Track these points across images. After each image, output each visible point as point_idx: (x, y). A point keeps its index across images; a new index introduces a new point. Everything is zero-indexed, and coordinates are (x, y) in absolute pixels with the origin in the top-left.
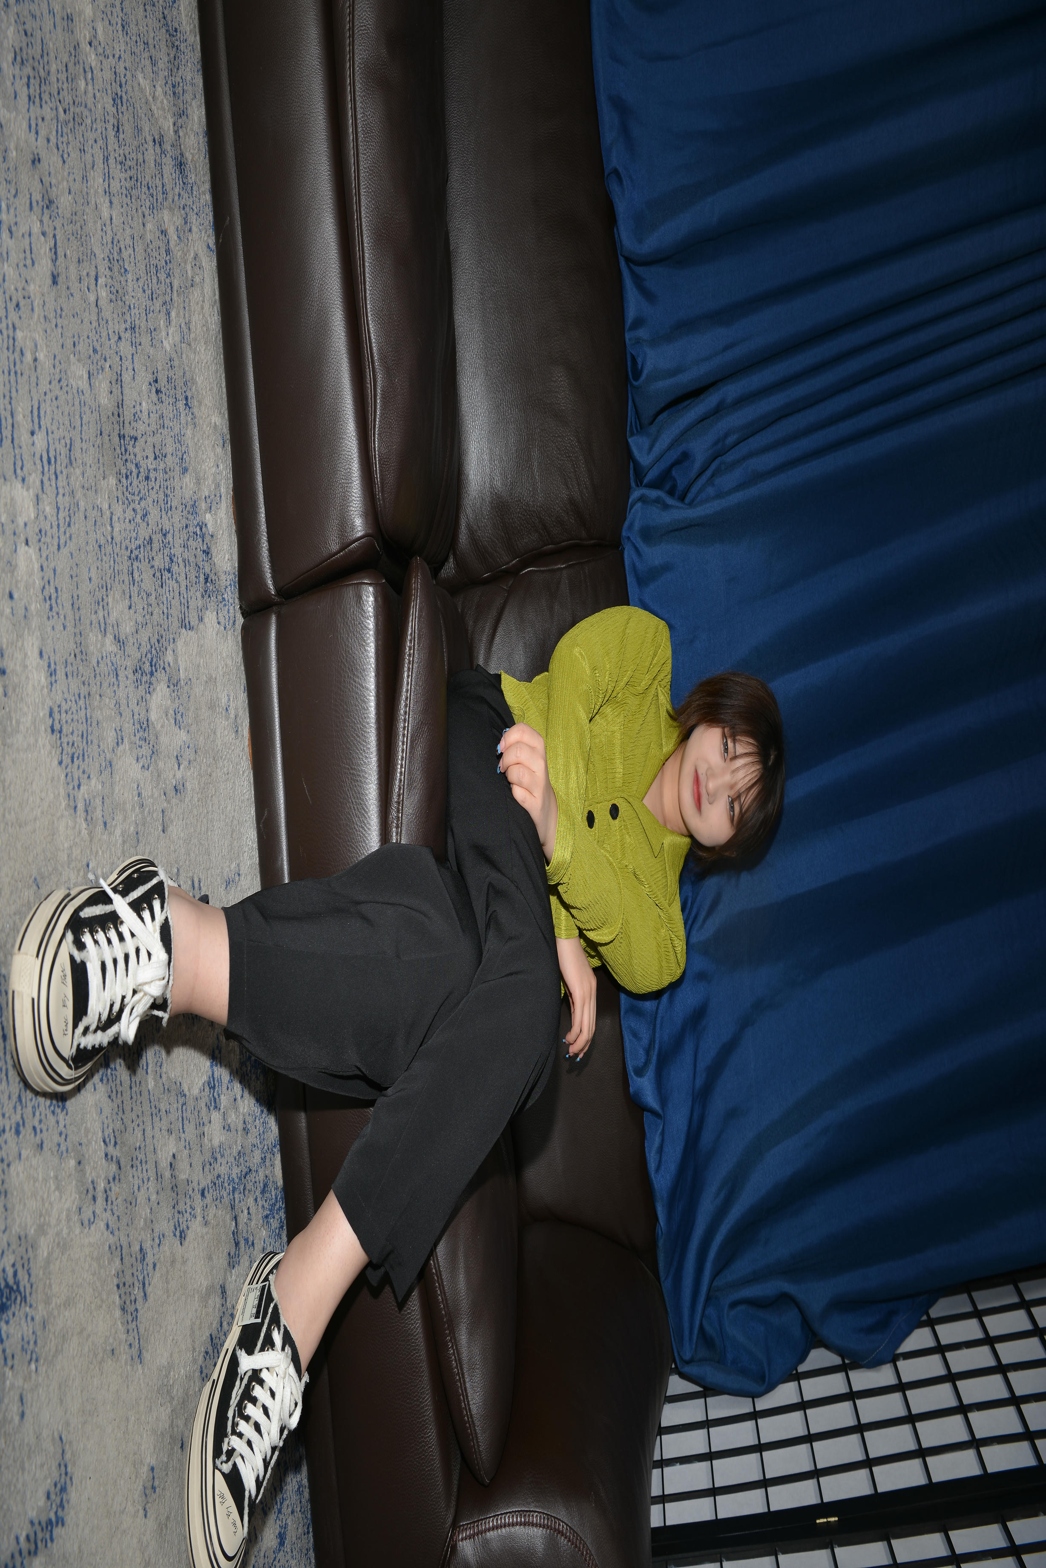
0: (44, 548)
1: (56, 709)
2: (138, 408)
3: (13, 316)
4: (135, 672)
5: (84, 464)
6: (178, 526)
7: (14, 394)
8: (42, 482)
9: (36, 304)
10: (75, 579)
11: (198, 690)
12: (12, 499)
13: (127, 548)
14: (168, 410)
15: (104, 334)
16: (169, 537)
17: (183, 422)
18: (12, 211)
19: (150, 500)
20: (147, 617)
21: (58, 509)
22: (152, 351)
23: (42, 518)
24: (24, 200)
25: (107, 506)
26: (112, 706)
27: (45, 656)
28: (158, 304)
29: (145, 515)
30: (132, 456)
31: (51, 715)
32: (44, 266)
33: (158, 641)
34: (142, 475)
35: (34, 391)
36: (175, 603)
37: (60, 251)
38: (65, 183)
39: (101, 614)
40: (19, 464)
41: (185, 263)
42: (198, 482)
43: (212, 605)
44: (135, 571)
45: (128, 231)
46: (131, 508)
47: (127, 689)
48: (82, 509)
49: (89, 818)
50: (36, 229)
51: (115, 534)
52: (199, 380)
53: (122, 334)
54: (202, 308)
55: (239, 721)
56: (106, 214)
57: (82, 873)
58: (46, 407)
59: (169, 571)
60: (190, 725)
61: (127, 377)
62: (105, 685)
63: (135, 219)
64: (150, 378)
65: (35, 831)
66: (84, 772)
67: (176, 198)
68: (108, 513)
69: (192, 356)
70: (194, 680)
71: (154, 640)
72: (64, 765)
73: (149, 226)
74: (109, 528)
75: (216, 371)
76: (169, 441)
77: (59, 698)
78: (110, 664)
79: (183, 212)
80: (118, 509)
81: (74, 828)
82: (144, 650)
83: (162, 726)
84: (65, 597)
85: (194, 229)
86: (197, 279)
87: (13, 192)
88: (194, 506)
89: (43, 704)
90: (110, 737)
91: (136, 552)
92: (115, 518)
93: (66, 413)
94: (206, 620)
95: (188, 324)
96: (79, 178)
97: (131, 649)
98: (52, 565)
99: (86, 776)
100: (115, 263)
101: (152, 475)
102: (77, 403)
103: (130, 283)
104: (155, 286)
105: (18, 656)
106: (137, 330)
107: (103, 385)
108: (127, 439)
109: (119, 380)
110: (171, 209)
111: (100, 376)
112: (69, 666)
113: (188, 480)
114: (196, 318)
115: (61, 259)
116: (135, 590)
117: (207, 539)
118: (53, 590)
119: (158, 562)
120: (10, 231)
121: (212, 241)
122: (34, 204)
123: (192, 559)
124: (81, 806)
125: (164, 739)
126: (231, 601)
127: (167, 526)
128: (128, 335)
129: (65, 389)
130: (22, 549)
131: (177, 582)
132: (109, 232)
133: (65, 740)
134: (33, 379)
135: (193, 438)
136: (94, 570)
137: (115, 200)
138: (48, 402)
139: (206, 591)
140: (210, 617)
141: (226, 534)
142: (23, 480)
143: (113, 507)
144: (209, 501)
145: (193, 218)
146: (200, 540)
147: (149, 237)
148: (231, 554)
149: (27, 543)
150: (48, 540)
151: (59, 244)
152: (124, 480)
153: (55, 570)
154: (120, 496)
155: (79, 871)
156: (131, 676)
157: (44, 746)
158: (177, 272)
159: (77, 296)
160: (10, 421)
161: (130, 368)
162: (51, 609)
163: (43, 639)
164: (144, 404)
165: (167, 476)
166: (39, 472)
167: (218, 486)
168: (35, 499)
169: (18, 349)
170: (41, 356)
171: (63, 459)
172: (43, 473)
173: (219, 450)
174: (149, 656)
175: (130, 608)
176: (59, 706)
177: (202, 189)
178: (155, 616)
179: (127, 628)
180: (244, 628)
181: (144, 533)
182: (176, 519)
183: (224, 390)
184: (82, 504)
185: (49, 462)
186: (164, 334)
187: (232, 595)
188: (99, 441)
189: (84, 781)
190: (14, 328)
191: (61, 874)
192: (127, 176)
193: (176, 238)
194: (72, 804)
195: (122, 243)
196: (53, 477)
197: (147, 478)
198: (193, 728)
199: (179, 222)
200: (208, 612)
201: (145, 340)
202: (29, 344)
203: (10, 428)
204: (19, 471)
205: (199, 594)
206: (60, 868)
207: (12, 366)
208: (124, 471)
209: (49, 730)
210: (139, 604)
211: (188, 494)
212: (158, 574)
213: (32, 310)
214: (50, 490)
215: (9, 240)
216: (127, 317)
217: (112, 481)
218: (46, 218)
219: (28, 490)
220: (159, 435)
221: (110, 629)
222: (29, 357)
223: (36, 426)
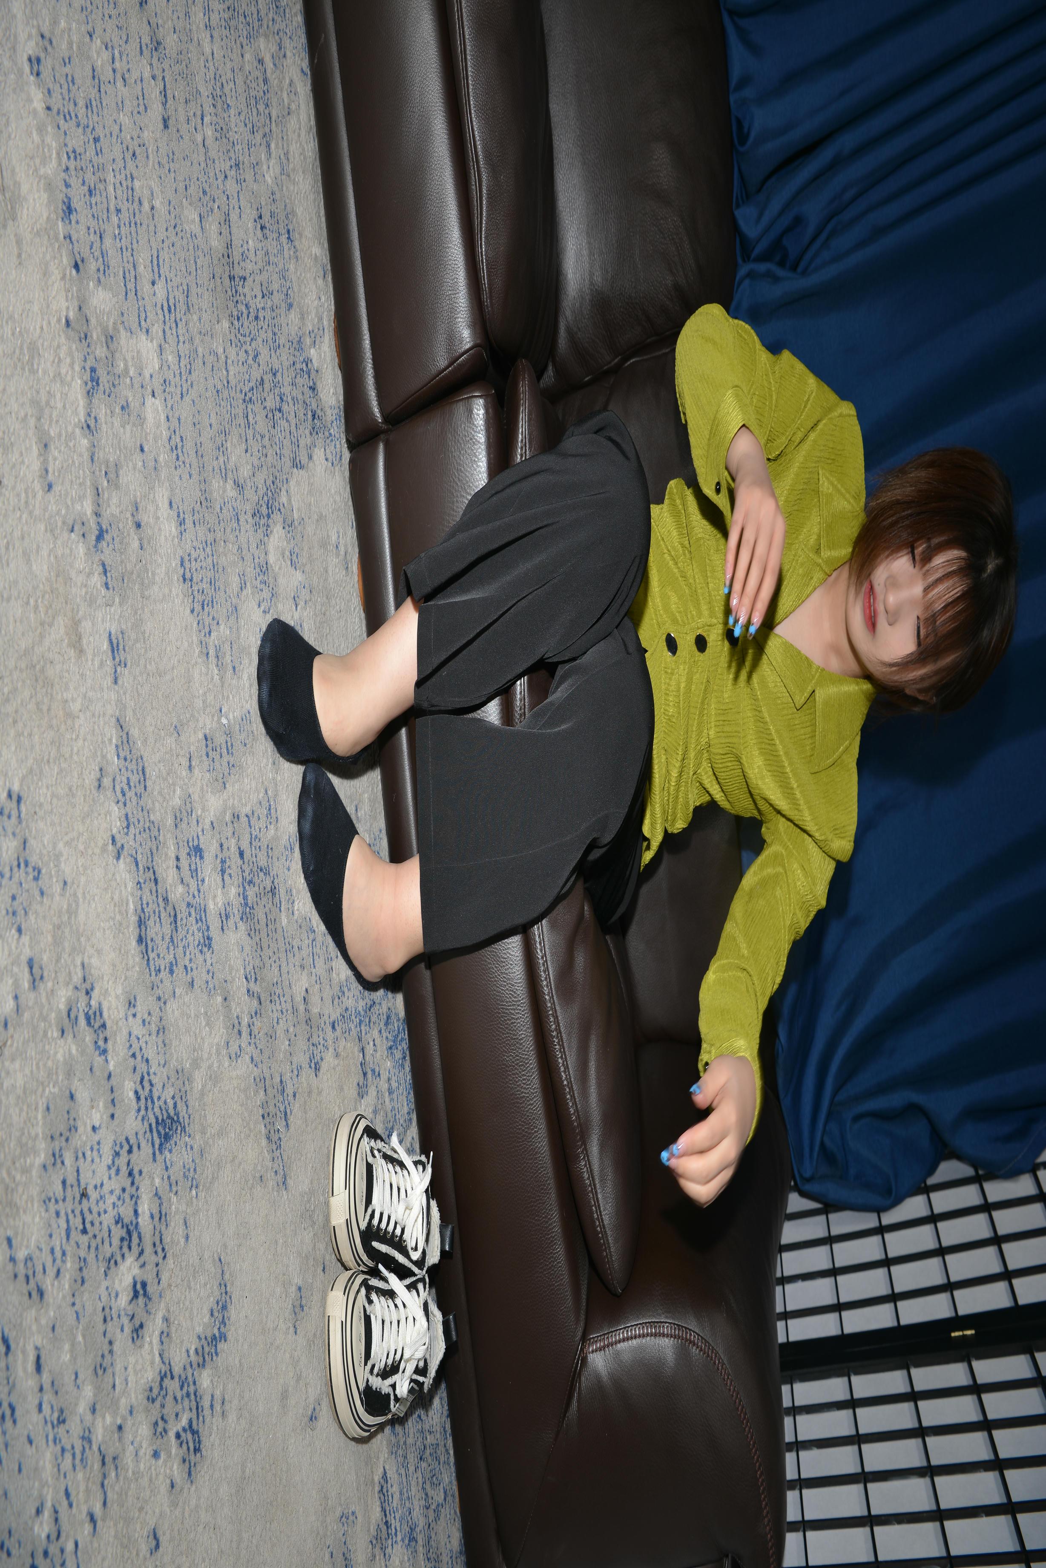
0: (169, 397)
1: (187, 558)
2: (245, 246)
3: (130, 164)
4: (254, 515)
5: (200, 309)
6: (286, 364)
7: (135, 246)
8: (164, 331)
9: (150, 151)
10: (198, 426)
11: (310, 529)
12: (138, 352)
13: (241, 391)
14: (272, 246)
15: (212, 174)
16: (279, 375)
17: (286, 256)
18: (124, 58)
19: (260, 340)
20: (263, 459)
21: (180, 357)
22: (255, 187)
23: (165, 368)
24: (134, 45)
25: (222, 350)
26: (235, 551)
27: (175, 506)
28: (258, 137)
29: (256, 356)
30: (242, 297)
31: (182, 565)
32: (156, 110)
33: (273, 483)
34: (252, 315)
35: (152, 239)
36: (287, 442)
37: (169, 92)
38: (170, 22)
39: (221, 459)
40: (143, 315)
41: (282, 90)
42: (302, 318)
43: (320, 442)
44: (250, 414)
45: (229, 65)
46: (243, 350)
47: (248, 534)
48: (200, 355)
49: (220, 663)
50: (147, 74)
51: (231, 378)
52: (299, 211)
53: (228, 173)
54: (299, 136)
55: (348, 558)
56: (207, 50)
57: (216, 719)
58: (164, 255)
59: (280, 410)
60: (304, 565)
61: (234, 216)
62: (228, 530)
63: (234, 51)
64: (255, 214)
65: (173, 680)
66: (213, 619)
67: (271, 23)
68: (223, 357)
69: (292, 188)
70: (306, 519)
71: (269, 482)
72: (195, 613)
73: (247, 57)
74: (225, 372)
75: (315, 200)
76: (275, 277)
77: (188, 547)
78: (231, 510)
79: (277, 37)
80: (232, 352)
81: (207, 674)
82: (261, 493)
83: (280, 568)
84: (189, 445)
85: (289, 54)
86: (293, 107)
87: (124, 38)
88: (299, 342)
89: (175, 555)
90: (235, 581)
91: (249, 395)
92: (229, 361)
93: (182, 259)
94: (315, 457)
95: (286, 154)
96: (182, 15)
97: (249, 493)
98: (176, 415)
99: (215, 622)
100: (219, 99)
101: (261, 315)
102: (191, 248)
103: (233, 119)
104: (255, 119)
105: (151, 508)
106: (241, 166)
107: (213, 228)
108: (237, 279)
109: (227, 220)
110: (266, 36)
111: (210, 219)
112: (196, 513)
113: (293, 316)
114: (294, 148)
115: (170, 101)
116: (250, 433)
117: (313, 374)
118: (178, 440)
119: (270, 404)
120: (124, 80)
121: (305, 64)
122: (144, 48)
123: (300, 397)
124: (212, 653)
125: (282, 581)
126: (337, 436)
127: (276, 366)
128: (233, 172)
129: (180, 235)
130: (150, 400)
131: (287, 421)
132: (212, 68)
133: (195, 588)
134: (152, 228)
135: (296, 273)
136: (213, 415)
137: (215, 34)
138: (166, 249)
139: (313, 428)
140: (319, 454)
141: (330, 368)
142: (147, 331)
143: (227, 351)
144: (313, 335)
145: (287, 43)
146: (306, 376)
147: (247, 68)
148: (335, 388)
149: (153, 396)
150: (172, 389)
151: (168, 86)
152: (236, 322)
153: (179, 419)
154: (233, 339)
155: (213, 716)
156: (250, 520)
157: (177, 595)
158: (274, 101)
159: (186, 138)
160: (133, 273)
161: (237, 207)
162: (178, 459)
163: (172, 490)
164: (250, 242)
165: (274, 314)
166: (161, 322)
167: (320, 319)
168: (158, 351)
169: (136, 199)
170: (157, 203)
171: (181, 307)
172: (164, 322)
173: (320, 282)
174: (266, 498)
175: (246, 451)
176: (189, 555)
177: (294, 11)
178: (269, 458)
179: (245, 472)
180: (352, 461)
181: (256, 374)
182: (284, 358)
183: (323, 219)
184: (200, 350)
185: (170, 311)
186: (265, 167)
187: (338, 430)
188: (212, 285)
189: (214, 627)
190: (132, 179)
191: (197, 720)
192: (225, 7)
193: (272, 65)
194: (205, 651)
195: (223, 77)
196: (174, 325)
197: (257, 318)
198: (307, 568)
199: (274, 48)
200: (316, 450)
201: (249, 176)
202: (146, 192)
203: (133, 280)
204: (143, 323)
205: (307, 432)
206: (196, 715)
207: (132, 218)
208: (235, 313)
209: (181, 579)
210: (255, 447)
211: (294, 330)
212: (270, 415)
213: (147, 157)
214: (171, 339)
215: (123, 88)
216: (232, 154)
217: (226, 324)
218: (155, 61)
219: (152, 341)
220: (265, 272)
221: (230, 474)
222: (146, 206)
223: (157, 276)
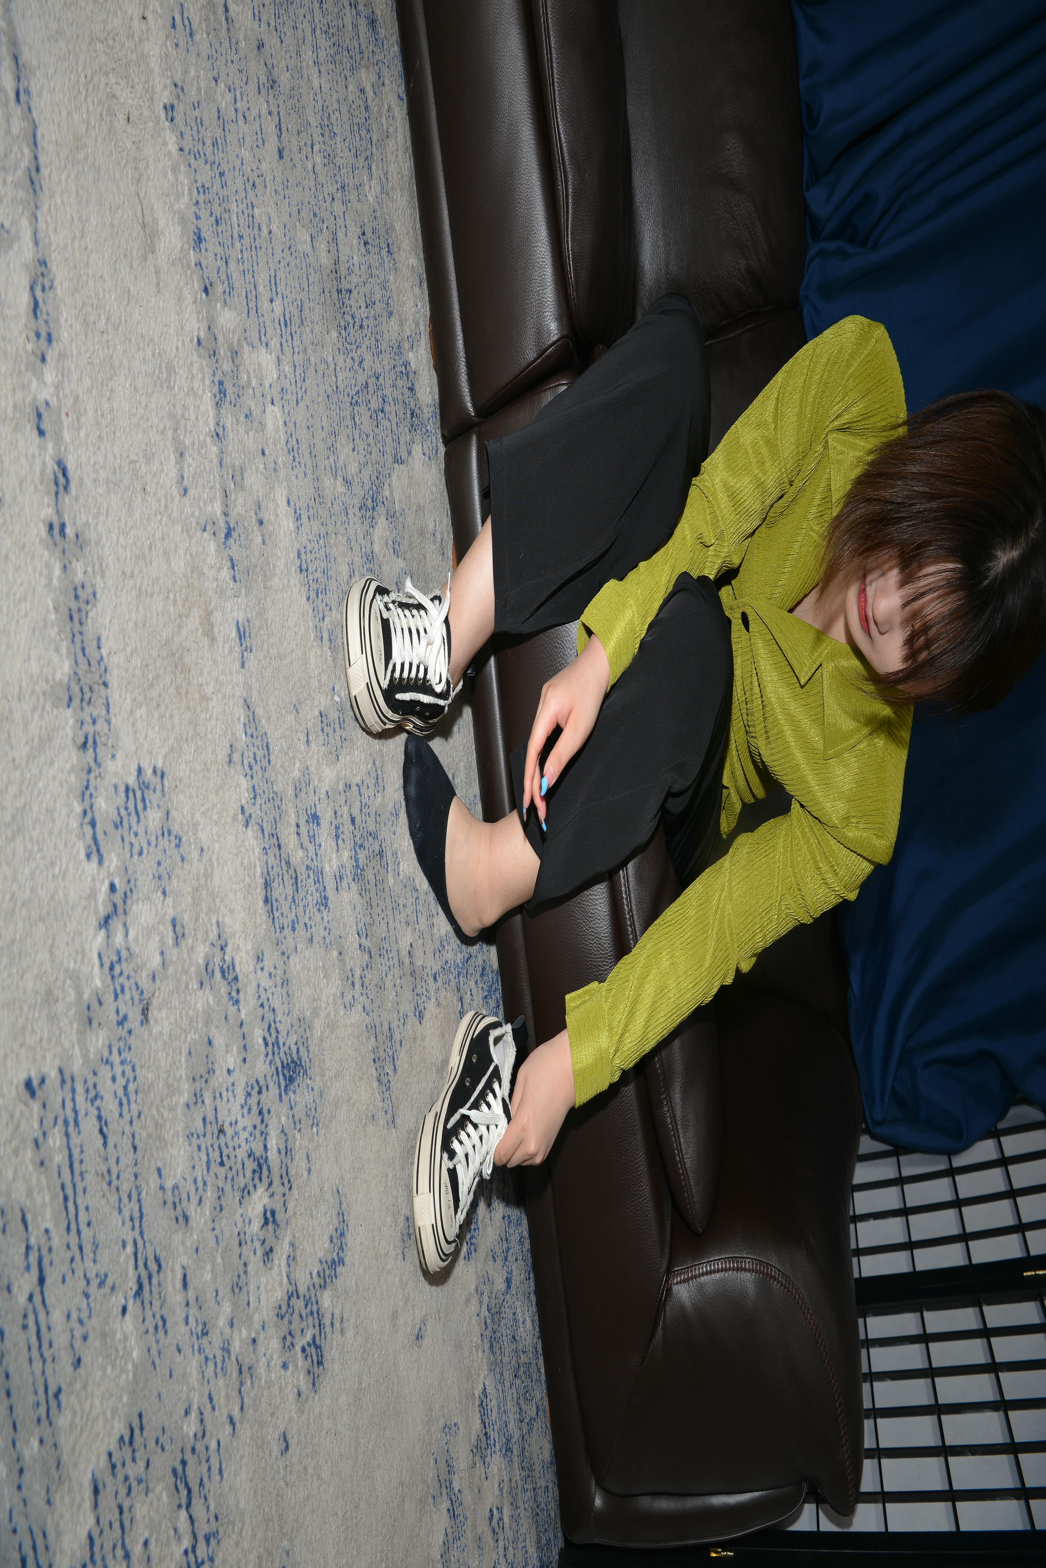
0: (286, 404)
1: (303, 550)
2: (351, 262)
3: (251, 194)
4: (361, 508)
5: (312, 322)
6: (387, 367)
7: (255, 268)
8: (281, 344)
9: (267, 180)
10: (311, 429)
11: (410, 519)
12: (259, 364)
13: (349, 395)
14: (374, 259)
15: (321, 198)
16: (381, 378)
17: (387, 268)
18: (245, 98)
19: (364, 347)
20: (368, 457)
21: (295, 366)
22: (359, 206)
23: (283, 377)
24: (253, 85)
25: (331, 358)
26: (345, 542)
27: (292, 504)
28: (361, 160)
29: (361, 362)
30: (349, 308)
31: (299, 557)
32: (272, 143)
33: (377, 478)
34: (357, 324)
35: (270, 261)
36: (389, 440)
37: (283, 125)
38: (283, 62)
39: (332, 459)
40: (263, 331)
41: (381, 116)
42: (401, 325)
43: (418, 439)
44: (356, 415)
45: (335, 97)
46: (350, 357)
47: (356, 527)
48: (313, 363)
49: (332, 646)
50: (264, 111)
51: (339, 383)
52: (398, 226)
53: (335, 195)
54: (397, 157)
55: (444, 544)
56: (316, 85)
57: (329, 697)
58: (281, 275)
59: (382, 411)
60: (405, 553)
61: (340, 235)
62: (339, 523)
63: (340, 83)
64: (359, 232)
65: (292, 662)
66: (326, 605)
67: (371, 55)
68: (332, 364)
69: (391, 205)
70: (407, 511)
71: (374, 478)
72: (311, 601)
73: (351, 87)
74: (334, 379)
75: (411, 214)
76: (377, 288)
77: (304, 540)
78: (341, 504)
79: (376, 68)
80: (340, 359)
81: (321, 656)
82: (366, 487)
83: (384, 557)
84: (304, 446)
85: (387, 82)
86: (391, 130)
87: (245, 80)
88: (399, 347)
89: (292, 548)
90: (345, 570)
91: (356, 398)
92: (338, 368)
93: (296, 277)
94: (414, 453)
95: (386, 174)
96: (294, 55)
97: (357, 488)
98: (293, 420)
99: (328, 608)
100: (326, 129)
101: (365, 324)
102: (304, 266)
103: (338, 145)
104: (358, 144)
105: (271, 506)
106: (346, 188)
107: (322, 247)
108: (344, 292)
109: (335, 239)
110: (367, 67)
111: (320, 238)
112: (311, 509)
113: (394, 323)
114: (392, 168)
115: (284, 134)
116: (357, 432)
117: (411, 375)
118: (294, 443)
119: (374, 405)
120: (245, 117)
121: (402, 90)
122: (261, 87)
123: (400, 397)
124: (326, 636)
125: (385, 568)
126: (433, 431)
127: (379, 370)
128: (339, 194)
129: (294, 254)
130: (269, 408)
131: (389, 420)
132: (320, 100)
133: (310, 577)
134: (270, 251)
135: (395, 283)
136: (324, 419)
137: (323, 69)
138: (282, 269)
139: (412, 426)
140: (417, 449)
141: (426, 369)
142: (267, 345)
143: (336, 359)
144: (411, 340)
145: (385, 72)
146: (405, 378)
147: (351, 98)
148: (431, 387)
149: (273, 403)
150: (289, 397)
151: (282, 120)
152: (343, 332)
153: (295, 424)
154: (341, 347)
155: (327, 694)
156: (358, 513)
157: (295, 585)
158: (375, 127)
159: (299, 166)
160: (254, 293)
161: (343, 225)
162: (294, 460)
163: (290, 488)
164: (355, 258)
165: (377, 322)
166: (279, 335)
167: (417, 324)
168: (276, 362)
169: (256, 225)
170: (274, 228)
171: (296, 321)
172: (281, 335)
173: (417, 290)
174: (371, 492)
175: (354, 450)
176: (305, 548)
177: (391, 42)
178: (374, 454)
179: (353, 469)
180: (447, 455)
181: (361, 379)
182: (386, 362)
183: (419, 232)
184: (312, 359)
185: (286, 325)
186: (367, 188)
187: (434, 426)
188: (322, 299)
189: (327, 613)
190: (253, 207)
191: (314, 699)
192: (331, 43)
193: (372, 94)
194: (319, 635)
195: (330, 108)
196: (290, 338)
197: (361, 327)
198: (408, 556)
199: (374, 78)
200: (415, 446)
201: (353, 197)
202: (265, 218)
203: (254, 299)
204: (263, 338)
205: (407, 429)
206: (312, 693)
207: (252, 242)
208: (342, 324)
209: (298, 570)
210: (361, 445)
211: (394, 336)
212: (374, 416)
213: (265, 186)
214: (288, 351)
215: (244, 126)
216: (338, 178)
217: (334, 334)
218: (271, 99)
219: (271, 354)
220: (368, 285)
221: (339, 472)
222: (265, 231)
223: (274, 293)
